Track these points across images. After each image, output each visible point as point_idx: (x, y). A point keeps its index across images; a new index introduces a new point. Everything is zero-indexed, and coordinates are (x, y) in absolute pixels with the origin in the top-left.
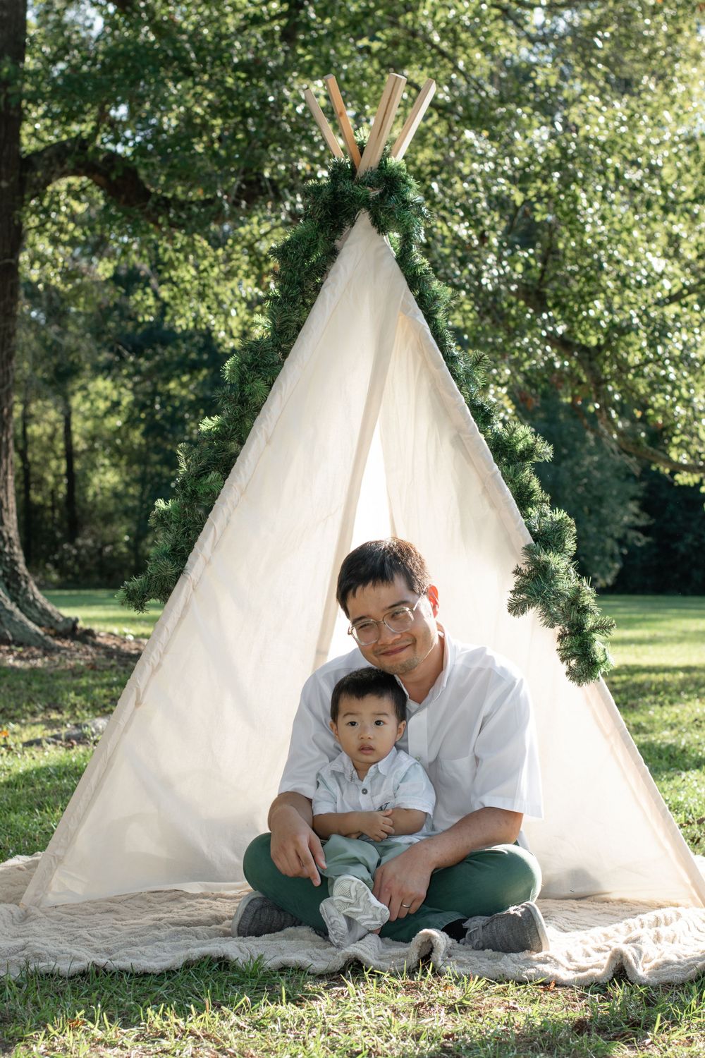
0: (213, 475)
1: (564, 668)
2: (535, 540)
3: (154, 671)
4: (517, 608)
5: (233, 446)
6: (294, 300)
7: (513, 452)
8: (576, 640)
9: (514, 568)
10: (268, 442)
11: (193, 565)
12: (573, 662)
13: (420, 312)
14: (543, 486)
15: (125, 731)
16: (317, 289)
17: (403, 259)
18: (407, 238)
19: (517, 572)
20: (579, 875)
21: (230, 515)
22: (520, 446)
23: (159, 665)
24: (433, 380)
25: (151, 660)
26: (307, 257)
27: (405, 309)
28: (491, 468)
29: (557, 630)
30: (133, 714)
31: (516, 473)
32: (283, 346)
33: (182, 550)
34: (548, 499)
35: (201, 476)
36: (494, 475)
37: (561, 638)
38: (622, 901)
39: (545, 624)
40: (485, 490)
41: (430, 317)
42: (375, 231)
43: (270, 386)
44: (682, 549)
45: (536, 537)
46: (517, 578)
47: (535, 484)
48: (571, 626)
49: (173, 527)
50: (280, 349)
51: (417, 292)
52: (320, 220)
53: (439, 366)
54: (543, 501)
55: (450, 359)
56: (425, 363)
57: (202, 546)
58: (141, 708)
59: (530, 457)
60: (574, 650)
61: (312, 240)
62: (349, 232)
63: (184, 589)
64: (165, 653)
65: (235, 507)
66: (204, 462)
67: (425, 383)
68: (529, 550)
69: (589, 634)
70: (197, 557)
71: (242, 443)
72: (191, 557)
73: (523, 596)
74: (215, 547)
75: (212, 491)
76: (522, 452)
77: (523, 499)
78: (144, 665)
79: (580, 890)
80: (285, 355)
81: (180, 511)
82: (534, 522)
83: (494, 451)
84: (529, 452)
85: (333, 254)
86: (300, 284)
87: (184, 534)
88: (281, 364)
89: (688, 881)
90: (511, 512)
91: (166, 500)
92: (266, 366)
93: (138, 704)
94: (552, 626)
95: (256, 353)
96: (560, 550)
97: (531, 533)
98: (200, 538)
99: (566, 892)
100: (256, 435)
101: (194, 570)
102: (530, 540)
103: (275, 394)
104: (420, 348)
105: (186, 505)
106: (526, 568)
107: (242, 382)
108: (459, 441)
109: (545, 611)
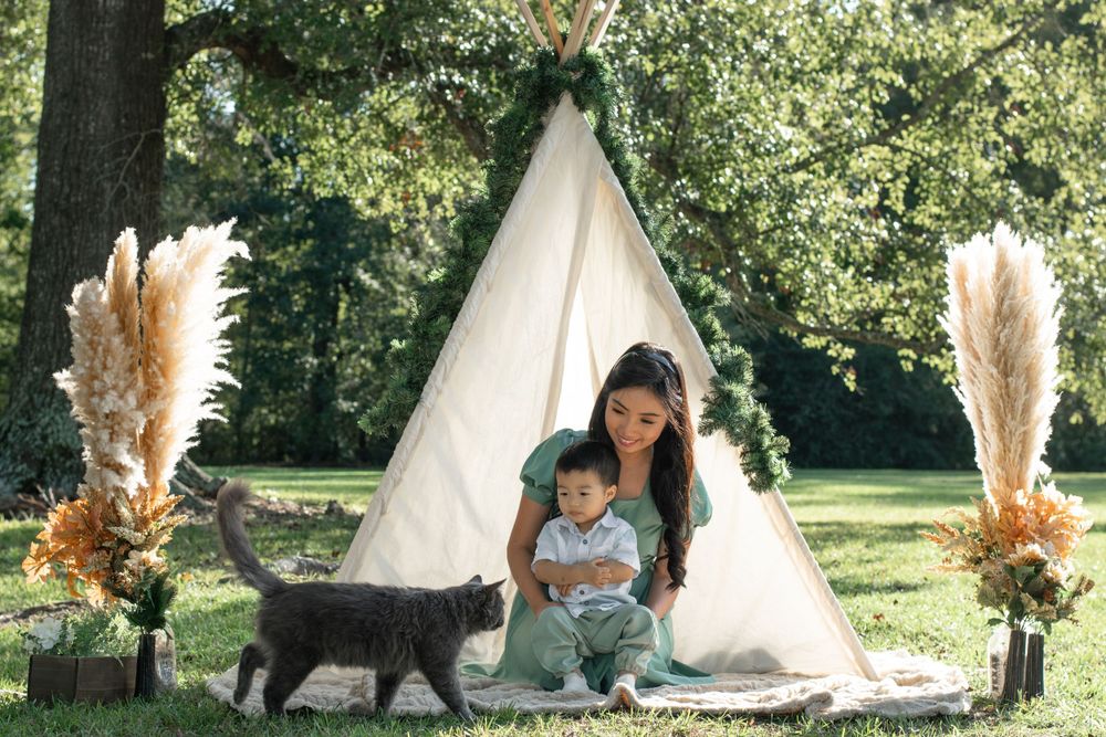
0: (443, 318)
1: (746, 480)
2: (719, 372)
3: (396, 485)
4: (705, 429)
5: (457, 294)
6: (508, 168)
7: (697, 298)
8: (756, 456)
10: (488, 290)
11: (428, 394)
12: (754, 475)
13: (616, 178)
14: (724, 327)
15: (372, 536)
16: (528, 159)
17: (601, 133)
18: (604, 116)
19: (705, 400)
20: (760, 654)
21: (458, 352)
22: (703, 293)
23: (400, 479)
24: (628, 237)
25: (394, 475)
26: (519, 130)
27: (604, 176)
28: (679, 311)
29: (740, 449)
30: (378, 522)
31: (701, 315)
32: (500, 208)
33: (417, 383)
34: (728, 337)
35: (432, 319)
36: (682, 318)
37: (743, 454)
39: (730, 443)
40: (675, 331)
41: (624, 182)
42: (576, 109)
43: (490, 242)
44: (800, 421)
45: (720, 370)
46: (705, 405)
47: (717, 325)
48: (751, 445)
49: (408, 363)
50: (497, 211)
51: (613, 162)
52: (530, 100)
53: (633, 224)
54: (724, 339)
55: (643, 219)
56: (621, 222)
57: (435, 379)
58: (384, 517)
59: (711, 302)
60: (754, 465)
61: (522, 118)
62: (554, 112)
63: (421, 415)
64: (405, 469)
65: (461, 345)
66: (434, 307)
67: (622, 239)
68: (714, 381)
69: (767, 451)
70: (431, 388)
71: (466, 292)
72: (426, 388)
73: (711, 420)
74: (445, 379)
75: (441, 333)
76: (705, 298)
77: (707, 337)
78: (389, 479)
79: (760, 666)
80: (502, 215)
81: (413, 350)
82: (717, 357)
83: (681, 297)
84: (711, 298)
85: (540, 129)
86: (513, 154)
87: (418, 368)
88: (498, 224)
89: (852, 657)
90: (698, 347)
91: (401, 341)
92: (486, 224)
93: (383, 513)
94: (737, 445)
95: (477, 214)
96: (740, 381)
97: (714, 362)
98: (433, 372)
99: (750, 668)
100: (478, 283)
101: (429, 399)
102: (714, 372)
103: (494, 248)
104: (617, 208)
105: (419, 344)
106: (711, 396)
107: (466, 238)
108: (652, 288)
109: (731, 432)
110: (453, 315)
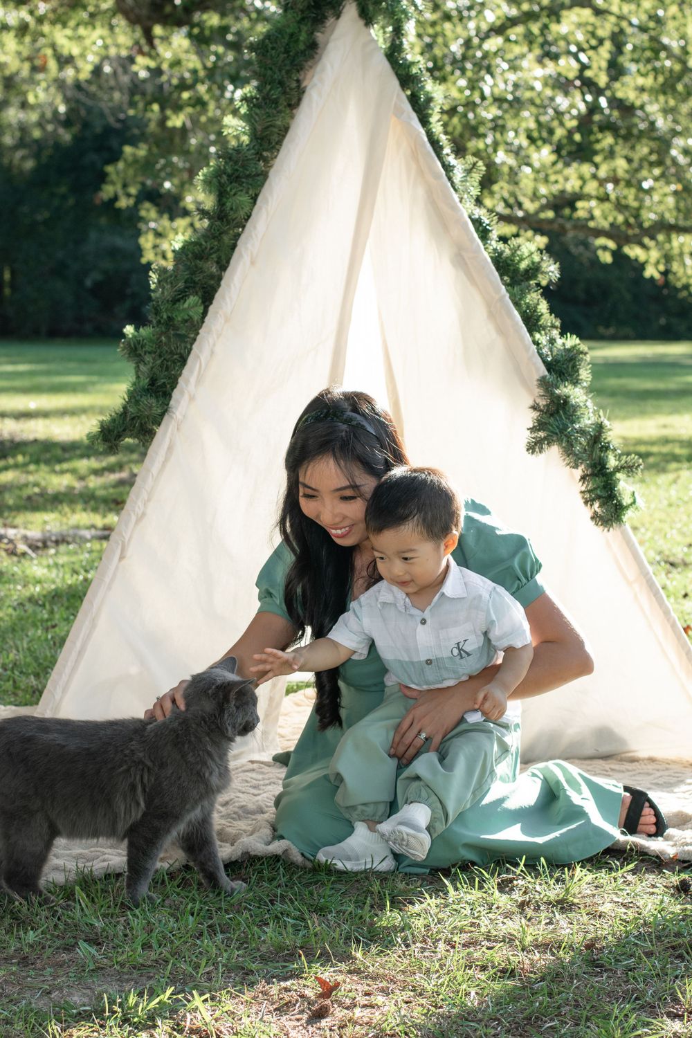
0: (193, 300)
1: (587, 512)
2: (549, 370)
3: (139, 520)
4: (535, 447)
5: (212, 267)
6: (276, 102)
7: (517, 270)
8: (599, 481)
9: (531, 403)
10: (253, 263)
11: (178, 402)
12: (596, 505)
13: (414, 115)
14: (552, 310)
15: (109, 588)
17: (394, 53)
18: (396, 33)
19: (535, 408)
20: (604, 734)
21: (214, 345)
22: (523, 265)
23: (144, 514)
24: (430, 193)
25: (137, 509)
27: (398, 112)
28: (500, 290)
29: (578, 472)
30: (117, 568)
31: (523, 294)
32: (265, 154)
33: (163, 385)
34: (558, 323)
35: (179, 300)
36: (502, 299)
37: (583, 478)
38: (652, 760)
39: (568, 464)
40: (491, 315)
41: (424, 121)
42: (361, 23)
43: (254, 199)
45: (549, 366)
46: (536, 414)
47: (543, 307)
48: (593, 466)
49: (148, 358)
50: (262, 158)
51: (409, 92)
52: (302, 11)
54: (553, 326)
55: (448, 168)
56: (421, 172)
57: (187, 382)
58: (123, 562)
59: (535, 277)
60: (599, 492)
61: (292, 35)
62: (334, 24)
63: (170, 430)
64: (149, 500)
65: (219, 335)
66: (181, 285)
67: (421, 192)
68: (543, 382)
69: (613, 473)
70: (182, 393)
71: (223, 265)
72: (175, 394)
73: (542, 434)
74: (198, 382)
75: (190, 317)
76: (527, 271)
77: (532, 322)
78: (130, 515)
79: (605, 749)
81: (156, 341)
82: (545, 351)
83: (498, 269)
84: (534, 270)
85: (312, 49)
86: (281, 83)
87: (161, 366)
88: (265, 175)
91: (137, 327)
92: (248, 176)
93: (122, 558)
94: (576, 467)
95: (236, 163)
96: (576, 382)
97: (544, 362)
98: (185, 371)
99: (590, 751)
100: (241, 256)
101: (180, 409)
102: (543, 371)
103: (260, 209)
104: (414, 155)
105: (162, 333)
106: (542, 402)
107: (222, 195)
108: (461, 260)
109: (568, 451)
110: (208, 297)
